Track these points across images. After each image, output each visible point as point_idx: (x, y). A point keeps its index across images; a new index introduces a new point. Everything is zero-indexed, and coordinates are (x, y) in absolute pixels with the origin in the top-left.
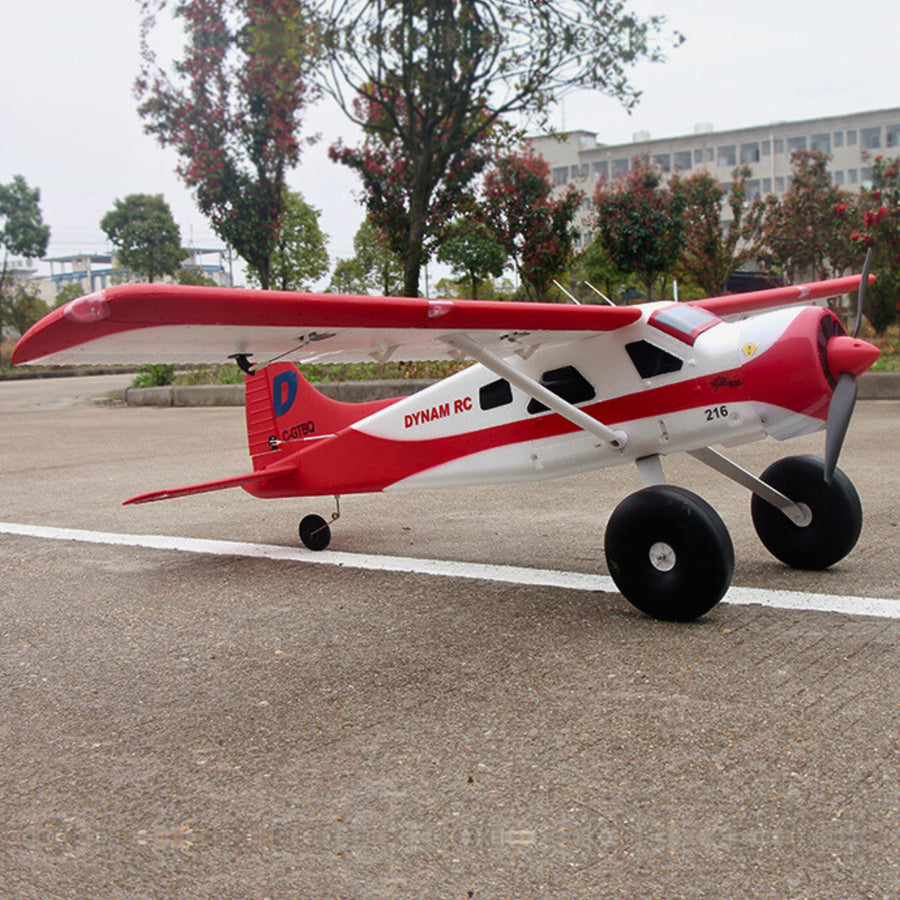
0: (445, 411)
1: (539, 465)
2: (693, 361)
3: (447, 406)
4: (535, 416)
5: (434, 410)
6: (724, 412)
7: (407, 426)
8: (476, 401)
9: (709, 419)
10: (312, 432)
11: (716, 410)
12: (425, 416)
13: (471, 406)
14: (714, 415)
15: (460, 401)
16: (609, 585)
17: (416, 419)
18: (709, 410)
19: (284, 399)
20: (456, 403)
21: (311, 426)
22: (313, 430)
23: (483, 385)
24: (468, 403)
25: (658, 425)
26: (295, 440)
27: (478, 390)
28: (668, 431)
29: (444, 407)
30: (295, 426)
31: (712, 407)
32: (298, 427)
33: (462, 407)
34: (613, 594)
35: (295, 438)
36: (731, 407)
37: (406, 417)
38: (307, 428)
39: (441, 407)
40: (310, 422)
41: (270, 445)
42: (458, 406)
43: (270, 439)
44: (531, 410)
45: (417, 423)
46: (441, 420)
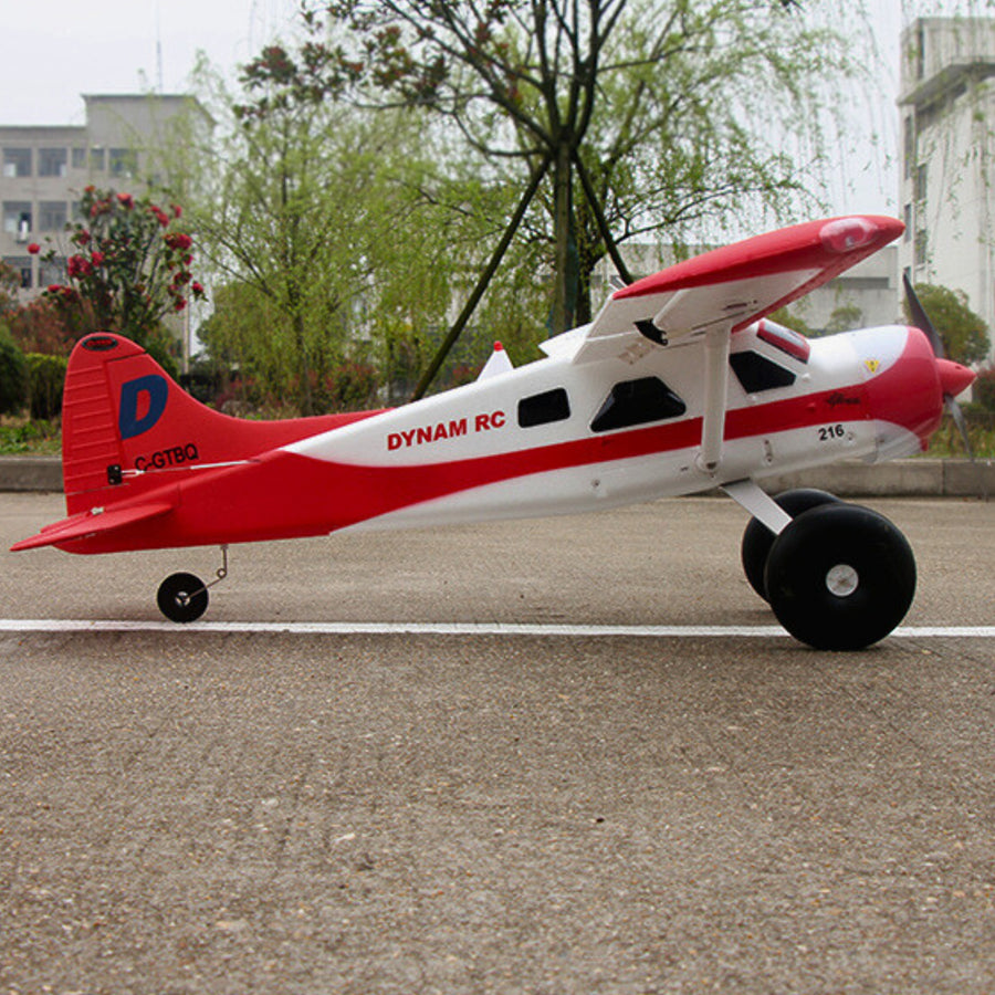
0: (459, 428)
1: (602, 492)
2: (807, 375)
3: (463, 422)
4: (601, 434)
6: (840, 432)
7: (391, 447)
8: (512, 415)
9: (823, 438)
10: (195, 459)
11: (830, 430)
12: (424, 435)
13: (502, 423)
14: (828, 434)
15: (486, 417)
17: (409, 438)
18: (822, 430)
19: (142, 412)
20: (478, 418)
21: (191, 451)
23: (524, 397)
24: (498, 419)
25: (763, 445)
26: (158, 471)
27: (517, 402)
28: (774, 451)
29: (458, 423)
30: (161, 451)
31: (826, 426)
32: (167, 452)
33: (489, 424)
35: (159, 467)
36: (847, 426)
37: (390, 438)
38: (185, 454)
39: (453, 424)
40: (189, 445)
41: (110, 477)
42: (481, 422)
43: (111, 469)
44: (596, 426)
45: (409, 444)
46: (449, 440)
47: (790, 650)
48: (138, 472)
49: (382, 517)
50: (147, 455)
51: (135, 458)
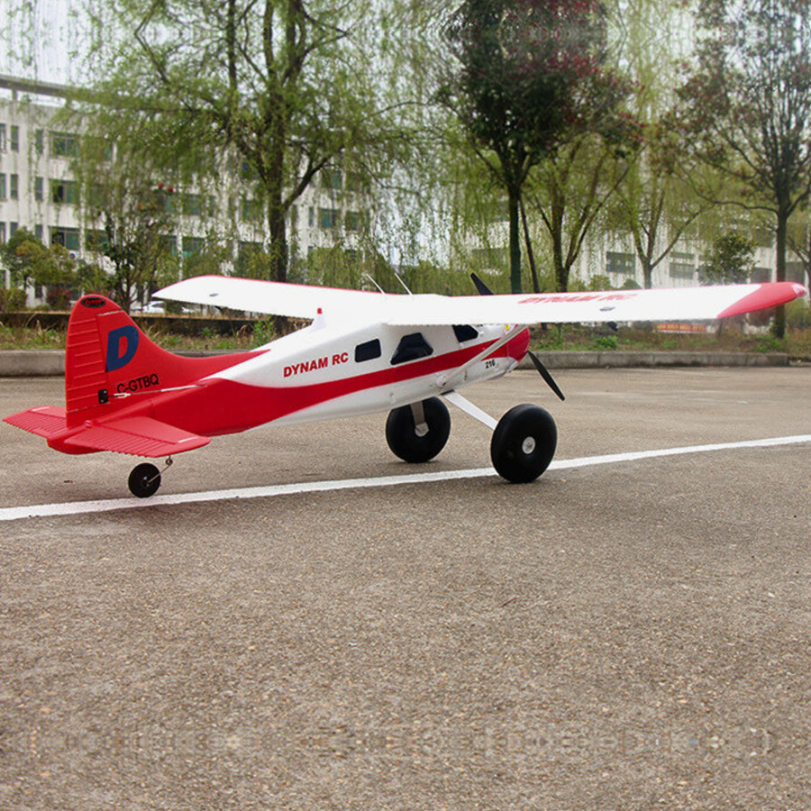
0: (323, 363)
1: (393, 400)
3: (326, 359)
4: (395, 366)
5: (314, 362)
6: (493, 363)
7: (286, 375)
8: (352, 356)
9: (487, 367)
10: (157, 384)
11: (490, 363)
12: (304, 367)
13: (346, 359)
14: (489, 365)
15: (338, 356)
16: (492, 471)
17: (296, 369)
18: (487, 363)
19: (122, 352)
20: (334, 357)
21: (154, 379)
22: (157, 382)
23: (359, 344)
24: (345, 357)
27: (355, 347)
28: (468, 375)
29: (323, 360)
31: (488, 361)
32: (139, 380)
33: (340, 360)
34: (494, 476)
36: (496, 360)
37: (286, 369)
38: (150, 381)
39: (320, 360)
40: (153, 374)
41: (100, 398)
42: (336, 359)
43: (101, 393)
44: (393, 362)
45: (296, 373)
46: (319, 370)
47: (498, 484)
48: (126, 395)
49: (278, 420)
50: (126, 382)
51: (117, 384)
